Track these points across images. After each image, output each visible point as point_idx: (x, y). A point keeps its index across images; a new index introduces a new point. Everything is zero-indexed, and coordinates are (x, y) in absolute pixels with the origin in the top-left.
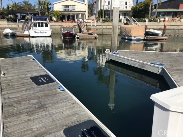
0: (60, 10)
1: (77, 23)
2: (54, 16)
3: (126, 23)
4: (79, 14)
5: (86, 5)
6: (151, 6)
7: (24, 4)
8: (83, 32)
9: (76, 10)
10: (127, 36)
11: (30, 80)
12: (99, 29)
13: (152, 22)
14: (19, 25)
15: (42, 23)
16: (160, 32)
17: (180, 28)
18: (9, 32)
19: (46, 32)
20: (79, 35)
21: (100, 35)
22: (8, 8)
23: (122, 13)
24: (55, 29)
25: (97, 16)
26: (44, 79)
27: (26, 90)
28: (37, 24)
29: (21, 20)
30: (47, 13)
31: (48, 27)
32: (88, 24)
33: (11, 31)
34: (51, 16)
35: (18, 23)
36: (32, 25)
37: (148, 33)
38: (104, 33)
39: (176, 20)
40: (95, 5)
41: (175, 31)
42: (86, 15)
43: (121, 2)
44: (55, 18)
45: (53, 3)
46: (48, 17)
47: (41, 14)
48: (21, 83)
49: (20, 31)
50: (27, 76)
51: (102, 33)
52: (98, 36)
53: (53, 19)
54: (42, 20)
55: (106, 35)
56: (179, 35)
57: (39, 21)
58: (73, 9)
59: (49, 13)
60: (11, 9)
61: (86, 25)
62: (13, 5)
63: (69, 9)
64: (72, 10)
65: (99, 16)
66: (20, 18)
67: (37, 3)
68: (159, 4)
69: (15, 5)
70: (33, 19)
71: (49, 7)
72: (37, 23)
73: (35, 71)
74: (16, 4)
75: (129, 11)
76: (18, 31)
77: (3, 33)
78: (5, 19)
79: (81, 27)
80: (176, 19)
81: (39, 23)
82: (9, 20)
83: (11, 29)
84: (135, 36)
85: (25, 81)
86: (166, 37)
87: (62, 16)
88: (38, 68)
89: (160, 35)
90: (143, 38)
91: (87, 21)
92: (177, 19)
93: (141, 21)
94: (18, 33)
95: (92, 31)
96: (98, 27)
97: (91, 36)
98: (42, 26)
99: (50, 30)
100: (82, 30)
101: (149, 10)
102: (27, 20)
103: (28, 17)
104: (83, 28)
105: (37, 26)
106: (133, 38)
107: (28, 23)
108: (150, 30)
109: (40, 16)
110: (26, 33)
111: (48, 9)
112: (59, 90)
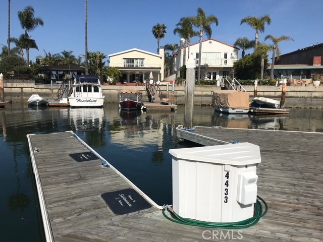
0: (119, 66)
1: (145, 87)
2: (110, 75)
3: (223, 86)
4: (150, 72)
5: (161, 58)
6: (263, 60)
7: (64, 57)
8: (154, 101)
9: (145, 66)
10: (222, 108)
11: (69, 157)
13: (266, 86)
14: (54, 88)
15: (90, 87)
16: (276, 102)
17: (313, 96)
18: (38, 100)
19: (95, 100)
20: (146, 105)
22: (38, 61)
23: (220, 71)
24: (110, 95)
25: (179, 75)
26: (86, 156)
27: (64, 165)
28: (82, 88)
29: (57, 82)
30: (98, 71)
31: (98, 92)
32: (162, 88)
33: (40, 99)
34: (104, 76)
35: (52, 86)
36: (74, 89)
37: (257, 103)
39: (307, 83)
40: (176, 59)
41: (306, 101)
42: (160, 75)
43: (217, 54)
44: (110, 79)
45: (109, 56)
46: (100, 77)
47: (89, 72)
48: (59, 159)
49: (54, 97)
50: (65, 153)
52: (177, 107)
53: (108, 80)
54: (90, 82)
56: (313, 107)
57: (85, 84)
58: (141, 64)
59: (101, 71)
60: (42, 64)
61: (158, 89)
62: (46, 58)
63: (134, 64)
64: (139, 66)
65: (181, 76)
66: (55, 78)
67: (84, 56)
68: (276, 58)
69: (48, 59)
70: (75, 80)
71: (103, 62)
72: (82, 86)
73: (75, 148)
74: (52, 56)
75: (230, 68)
76: (51, 99)
77: (29, 101)
78: (32, 80)
79: (151, 93)
80: (305, 82)
81: (85, 87)
82: (38, 82)
83: (41, 95)
84: (233, 107)
85: (63, 158)
86: (285, 110)
87: (121, 75)
88: (80, 145)
89: (276, 106)
90: (247, 111)
91: (161, 83)
92: (309, 81)
93: (249, 84)
94: (51, 102)
95: (167, 100)
96: (179, 93)
97: (166, 107)
98: (90, 91)
99: (102, 97)
100: (153, 97)
101: (260, 67)
102: (66, 81)
103: (69, 76)
104: (154, 94)
105: (81, 91)
106: (230, 111)
107: (67, 86)
108: (260, 99)
109: (87, 76)
110: (64, 101)
111: (101, 65)
112: (102, 166)
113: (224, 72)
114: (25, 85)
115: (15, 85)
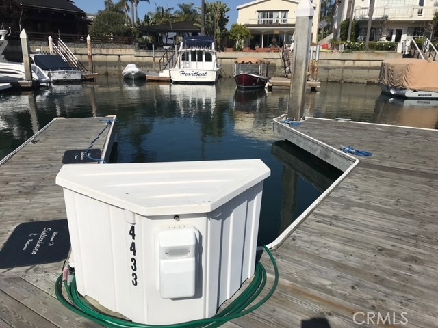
0: (251, 23)
1: (281, 53)
3: (407, 53)
4: (294, 31)
5: (315, 8)
7: (183, 12)
8: (289, 75)
9: (290, 22)
10: (395, 88)
12: (334, 68)
15: (200, 53)
19: (204, 72)
20: (273, 80)
21: (336, 82)
22: (147, 19)
23: (409, 28)
28: (190, 56)
29: (164, 47)
31: (211, 61)
33: (137, 70)
35: (153, 53)
36: (180, 57)
38: (346, 78)
40: (337, 8)
45: (238, 7)
51: (339, 79)
52: (320, 85)
54: (199, 47)
55: (351, 83)
57: (194, 49)
58: (283, 19)
60: (152, 23)
62: (157, 15)
63: (273, 19)
64: (279, 22)
70: (181, 44)
71: (226, 17)
72: (190, 53)
74: (164, 11)
75: (427, 22)
81: (193, 53)
82: (140, 47)
84: (414, 87)
94: (149, 75)
96: (332, 63)
98: (200, 60)
99: (215, 69)
100: (287, 69)
104: (290, 64)
105: (188, 60)
106: (408, 94)
107: (175, 52)
109: (201, 37)
110: (165, 74)
111: (222, 21)
113: (415, 28)
114: (123, 51)
115: (111, 51)
